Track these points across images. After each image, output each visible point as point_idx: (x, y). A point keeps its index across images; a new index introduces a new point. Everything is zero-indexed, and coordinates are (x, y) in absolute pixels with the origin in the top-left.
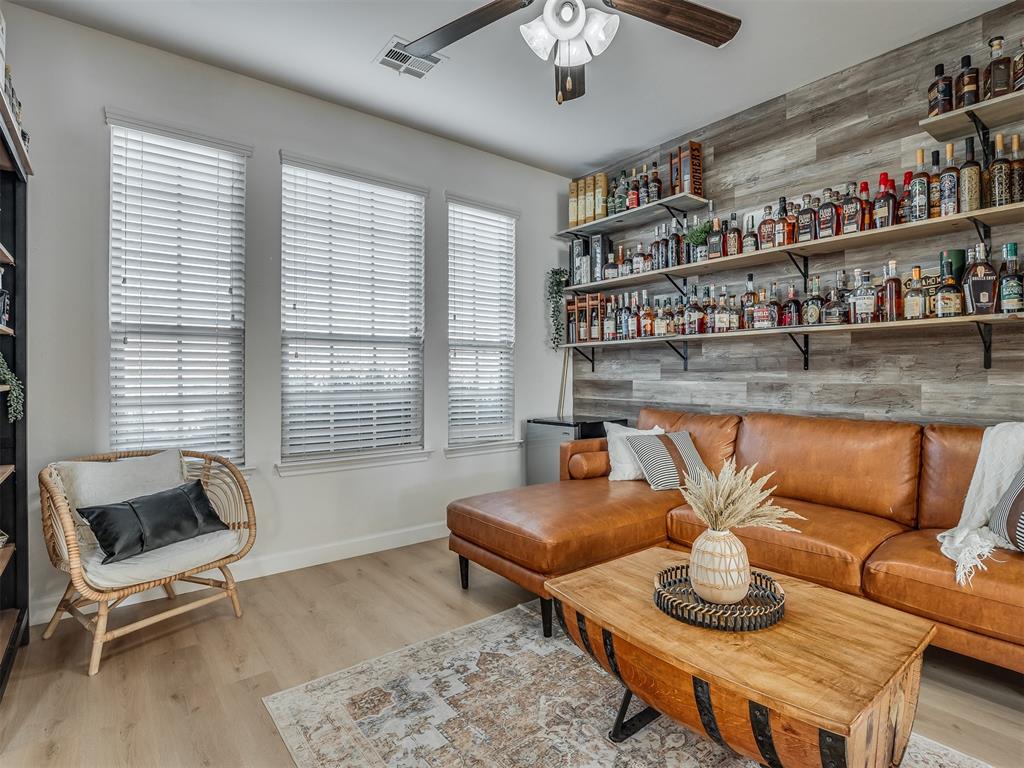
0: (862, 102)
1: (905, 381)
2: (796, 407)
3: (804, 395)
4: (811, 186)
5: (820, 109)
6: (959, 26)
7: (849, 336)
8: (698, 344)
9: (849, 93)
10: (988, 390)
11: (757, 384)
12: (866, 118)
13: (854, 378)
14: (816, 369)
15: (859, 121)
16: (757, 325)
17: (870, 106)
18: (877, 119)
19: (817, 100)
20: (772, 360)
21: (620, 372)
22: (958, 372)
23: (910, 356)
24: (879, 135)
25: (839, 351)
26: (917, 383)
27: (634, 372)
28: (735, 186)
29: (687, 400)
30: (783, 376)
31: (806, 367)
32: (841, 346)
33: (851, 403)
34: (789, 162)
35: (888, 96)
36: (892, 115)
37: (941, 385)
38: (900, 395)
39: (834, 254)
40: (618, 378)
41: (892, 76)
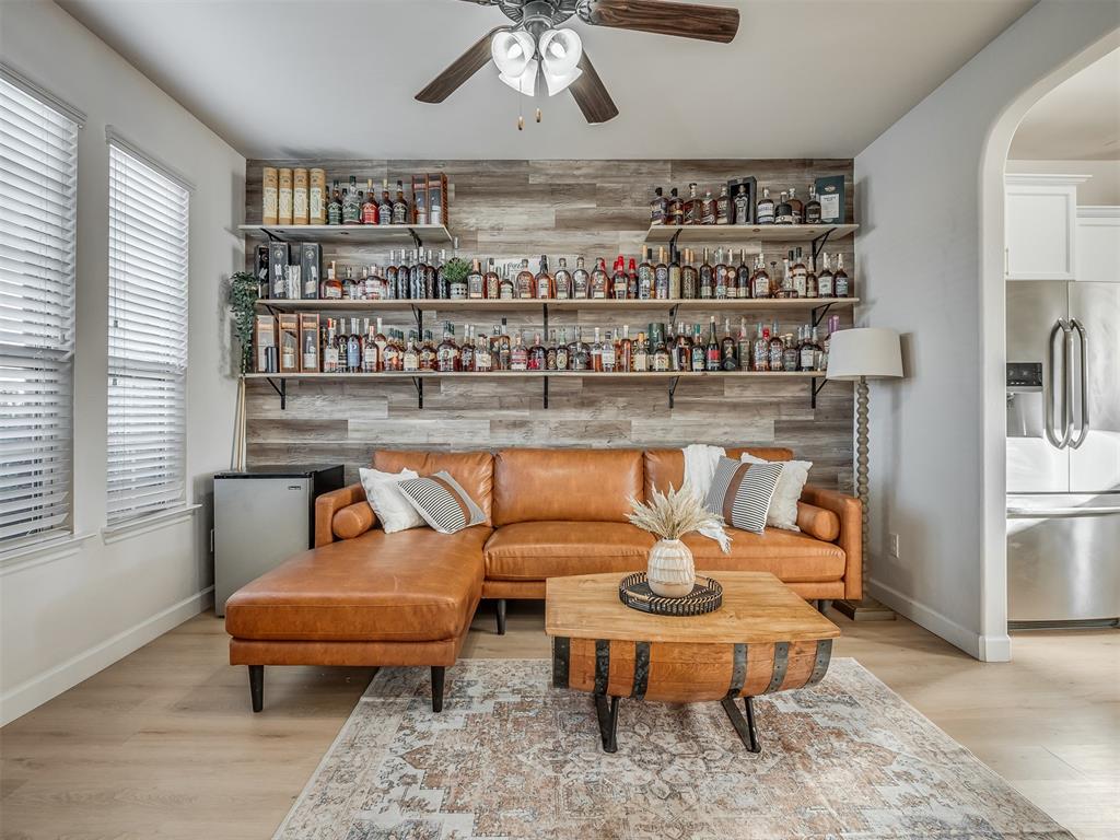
0: (592, 192)
1: (621, 418)
2: (538, 440)
3: (544, 430)
4: (551, 249)
5: (559, 185)
6: (658, 161)
7: (581, 381)
8: (436, 382)
9: (582, 181)
10: (672, 423)
11: (500, 421)
12: (595, 206)
13: (584, 415)
14: (554, 408)
15: (589, 207)
16: (514, 367)
17: (598, 197)
18: (603, 210)
19: (554, 176)
20: (515, 399)
21: (328, 409)
22: (653, 411)
23: (624, 399)
24: (603, 222)
25: (573, 393)
26: (629, 419)
27: (351, 409)
28: (478, 229)
29: (423, 440)
30: (526, 414)
31: (546, 407)
32: (574, 389)
33: (582, 437)
34: (531, 223)
35: (611, 194)
36: (613, 210)
37: (645, 421)
38: (618, 428)
39: (570, 312)
40: (326, 417)
41: (612, 179)
